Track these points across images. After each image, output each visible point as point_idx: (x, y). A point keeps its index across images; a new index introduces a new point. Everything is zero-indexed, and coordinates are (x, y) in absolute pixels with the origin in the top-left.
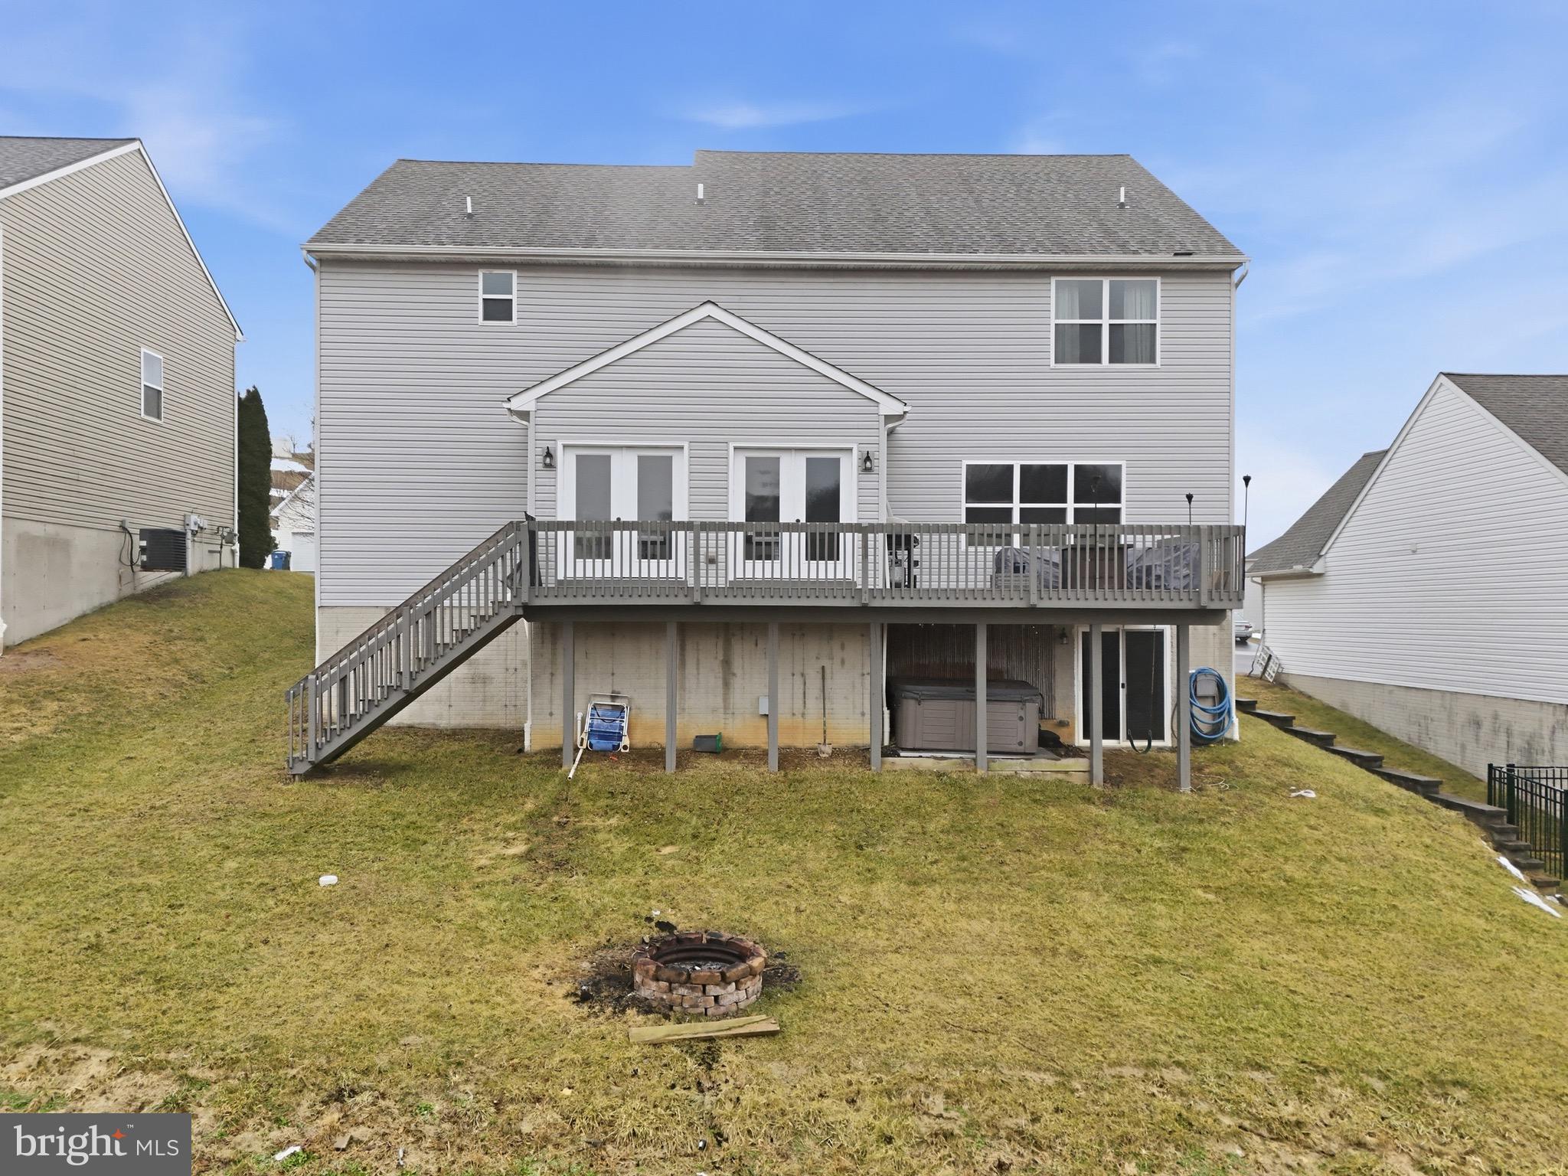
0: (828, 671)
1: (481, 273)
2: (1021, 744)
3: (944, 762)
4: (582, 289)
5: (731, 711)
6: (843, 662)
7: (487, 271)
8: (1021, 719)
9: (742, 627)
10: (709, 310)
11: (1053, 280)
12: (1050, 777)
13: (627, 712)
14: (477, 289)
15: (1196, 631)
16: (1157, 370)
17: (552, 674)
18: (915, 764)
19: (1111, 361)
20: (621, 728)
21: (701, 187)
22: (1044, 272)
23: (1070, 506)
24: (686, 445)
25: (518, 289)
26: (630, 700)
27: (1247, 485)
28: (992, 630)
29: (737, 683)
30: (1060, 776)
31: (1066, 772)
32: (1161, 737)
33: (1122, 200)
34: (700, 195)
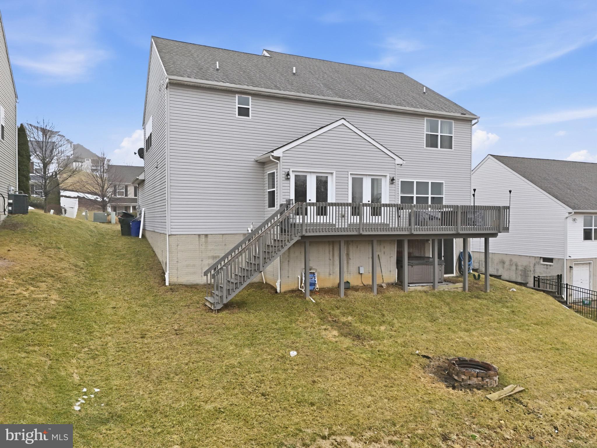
0: (380, 256)
1: (237, 96)
2: (440, 279)
3: (424, 287)
4: (275, 106)
5: (349, 273)
6: (384, 253)
7: (240, 95)
9: (352, 241)
10: (342, 121)
11: (425, 118)
12: (453, 290)
13: (316, 274)
14: (235, 103)
15: (491, 240)
16: (452, 151)
17: (289, 261)
18: (416, 289)
19: (441, 148)
20: (315, 281)
21: (294, 68)
22: (422, 115)
23: (430, 196)
24: (335, 172)
25: (252, 104)
26: (316, 270)
27: (510, 193)
28: (409, 241)
29: (351, 262)
31: (457, 288)
32: (453, 273)
33: (424, 91)
34: (294, 72)
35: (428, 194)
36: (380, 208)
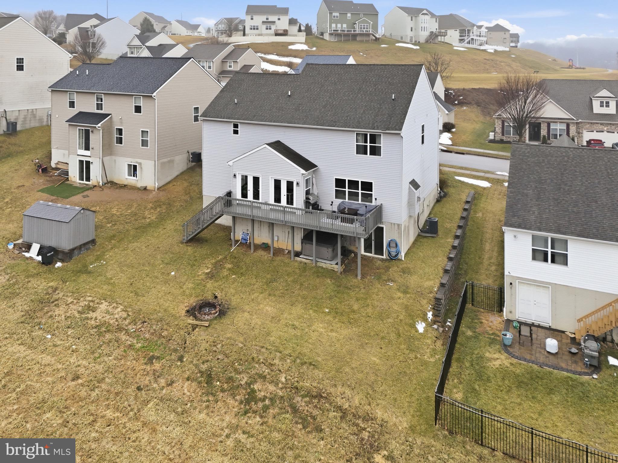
0: (290, 232)
1: (232, 123)
2: (327, 258)
3: (308, 261)
4: (252, 128)
5: (270, 238)
8: (328, 252)
10: (265, 145)
11: (356, 133)
13: (249, 234)
14: (232, 127)
16: (381, 158)
18: (302, 260)
19: (370, 155)
20: (248, 238)
23: (360, 191)
24: (261, 176)
25: (239, 127)
32: (383, 255)
33: (393, 98)
34: (289, 94)
35: (358, 190)
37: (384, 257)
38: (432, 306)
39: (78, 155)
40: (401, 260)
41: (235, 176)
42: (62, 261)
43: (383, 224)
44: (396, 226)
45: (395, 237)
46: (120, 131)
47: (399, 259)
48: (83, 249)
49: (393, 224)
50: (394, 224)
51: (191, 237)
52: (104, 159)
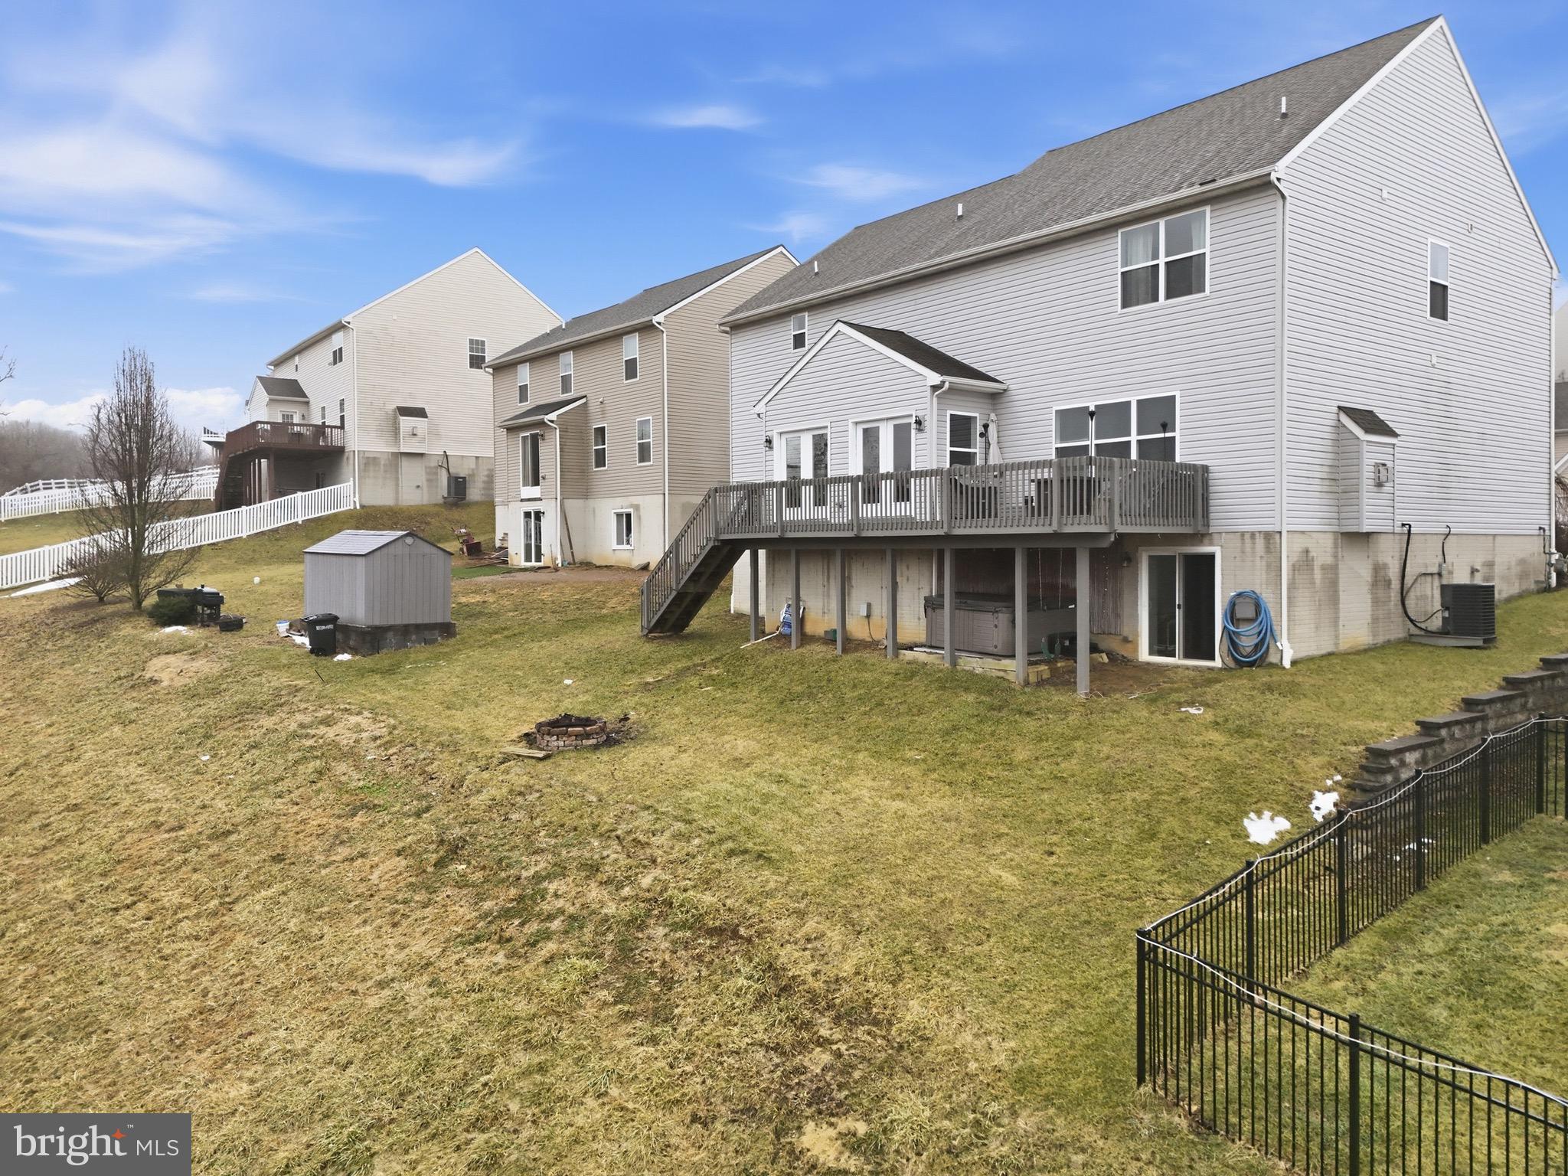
2: (996, 647)
5: (851, 612)
7: (795, 316)
8: (996, 626)
10: (839, 326)
11: (1120, 232)
14: (791, 330)
16: (1207, 298)
18: (916, 657)
19: (1167, 297)
21: (960, 206)
22: (1115, 226)
23: (1134, 438)
24: (828, 425)
25: (808, 324)
29: (854, 592)
30: (1001, 674)
31: (1005, 671)
32: (1212, 658)
33: (1284, 110)
34: (960, 213)
35: (1129, 434)
36: (908, 482)
37: (1217, 663)
38: (1344, 776)
39: (522, 500)
40: (1279, 666)
41: (769, 441)
42: (354, 651)
43: (1211, 544)
44: (1260, 542)
45: (1256, 581)
46: (601, 431)
47: (1272, 665)
48: (414, 637)
49: (1247, 536)
50: (1253, 534)
51: (656, 617)
52: (568, 503)
